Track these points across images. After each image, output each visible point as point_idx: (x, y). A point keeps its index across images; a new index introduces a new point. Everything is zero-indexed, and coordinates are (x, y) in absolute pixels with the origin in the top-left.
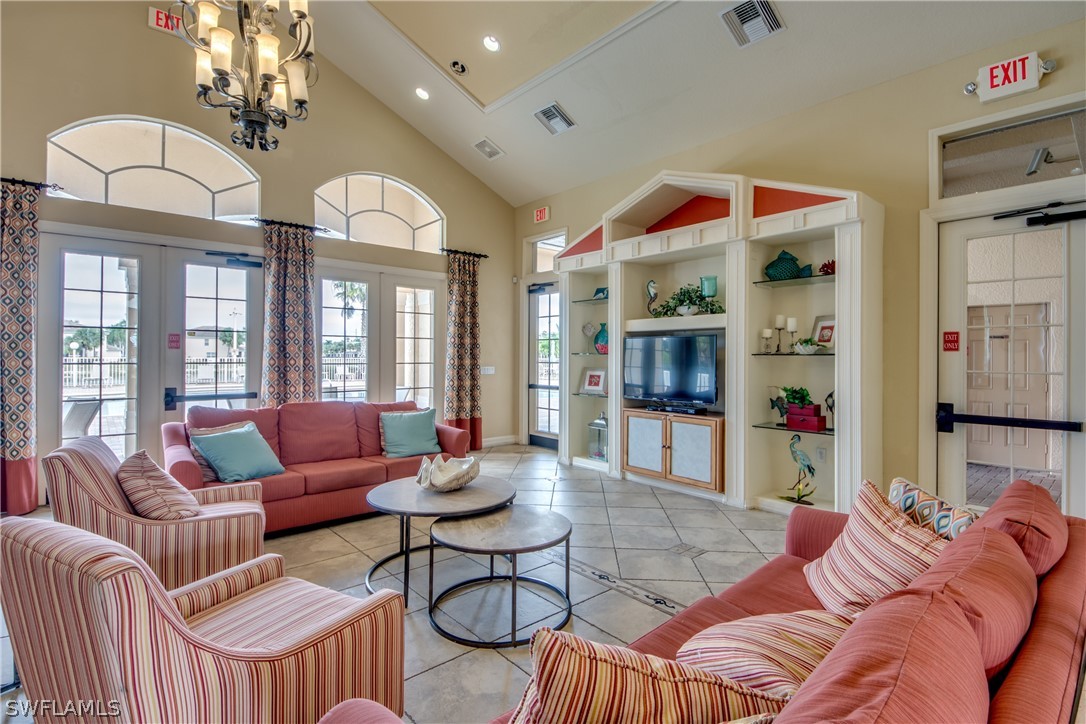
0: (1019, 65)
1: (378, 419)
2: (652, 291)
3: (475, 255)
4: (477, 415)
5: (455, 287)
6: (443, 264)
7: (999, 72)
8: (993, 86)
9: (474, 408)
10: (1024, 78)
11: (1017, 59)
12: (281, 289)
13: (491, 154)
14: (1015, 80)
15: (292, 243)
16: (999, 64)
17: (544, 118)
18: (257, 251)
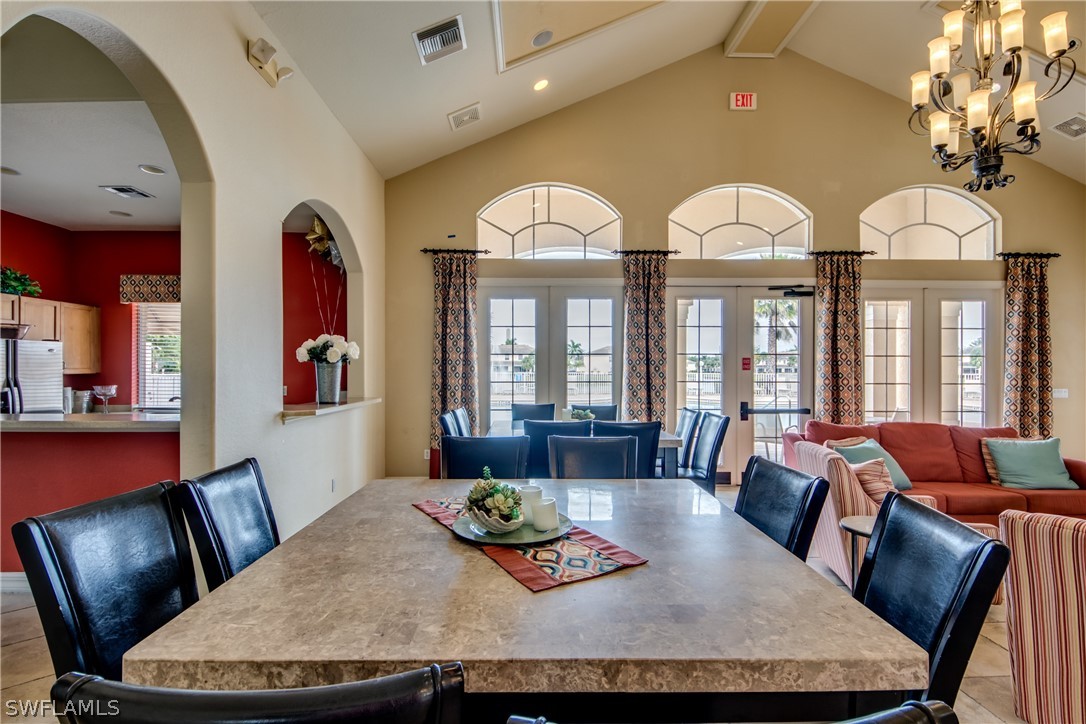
3: (1041, 256)
6: (998, 271)
18: (810, 281)
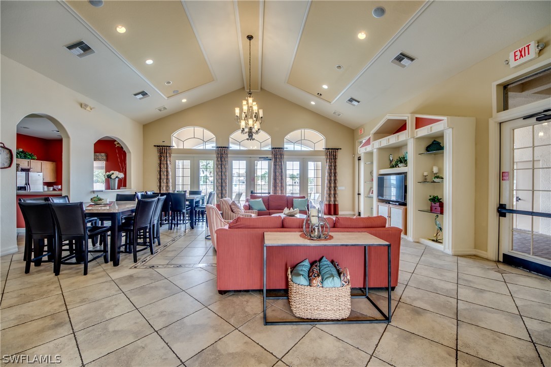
0: (526, 48)
1: (293, 200)
2: (391, 159)
3: (336, 149)
4: (337, 203)
5: (328, 161)
6: (324, 153)
7: (518, 54)
8: (515, 60)
9: (335, 201)
10: (529, 54)
11: (525, 46)
12: (275, 165)
13: (339, 115)
14: (525, 56)
15: (278, 153)
16: (518, 50)
17: (350, 102)
18: (270, 156)
